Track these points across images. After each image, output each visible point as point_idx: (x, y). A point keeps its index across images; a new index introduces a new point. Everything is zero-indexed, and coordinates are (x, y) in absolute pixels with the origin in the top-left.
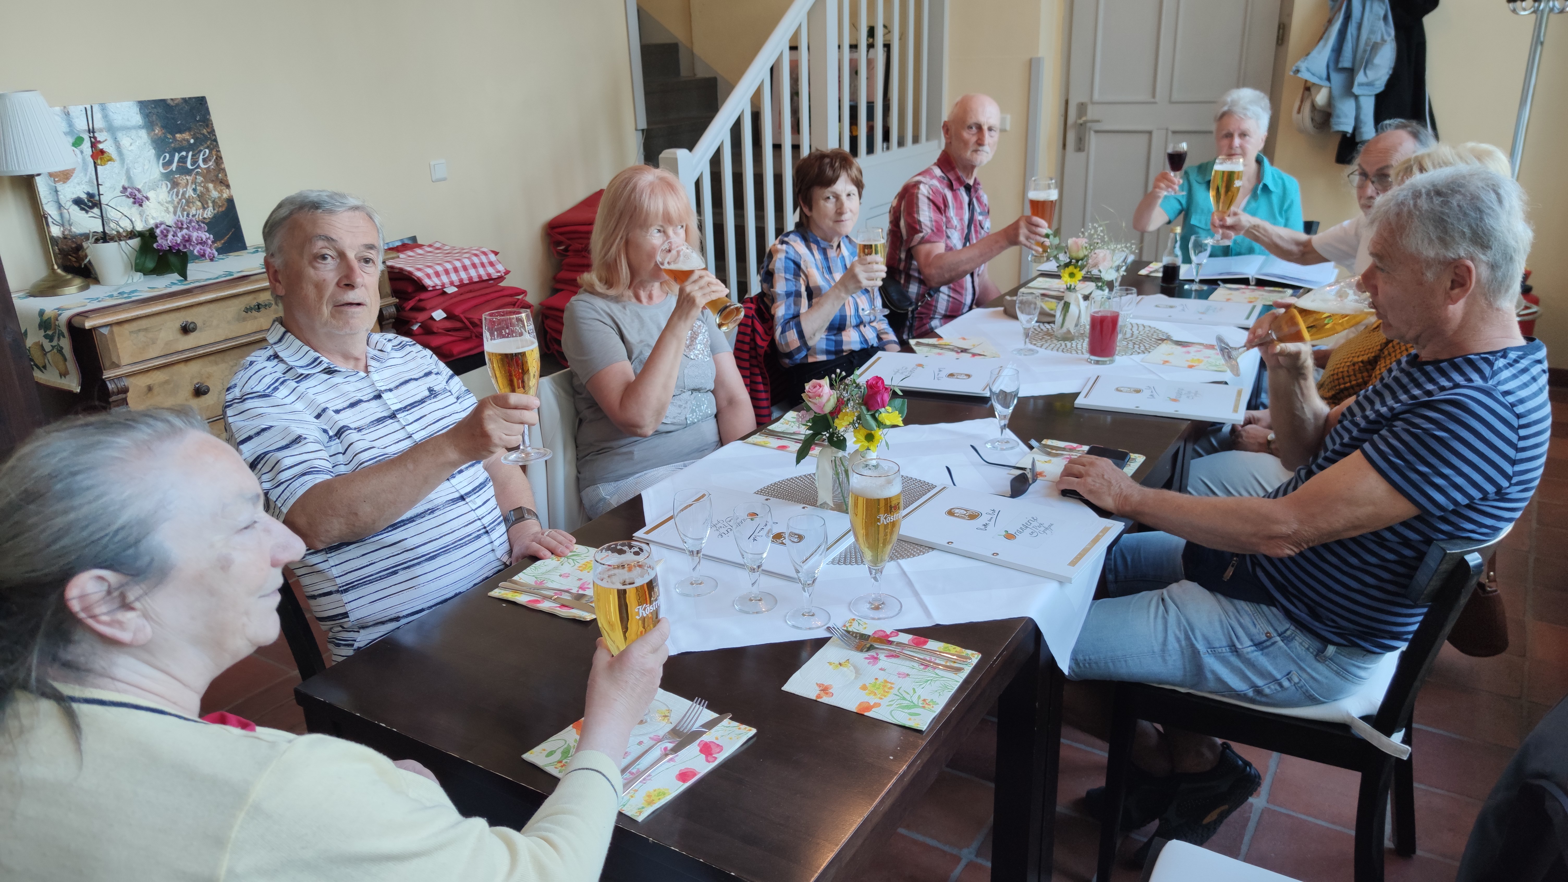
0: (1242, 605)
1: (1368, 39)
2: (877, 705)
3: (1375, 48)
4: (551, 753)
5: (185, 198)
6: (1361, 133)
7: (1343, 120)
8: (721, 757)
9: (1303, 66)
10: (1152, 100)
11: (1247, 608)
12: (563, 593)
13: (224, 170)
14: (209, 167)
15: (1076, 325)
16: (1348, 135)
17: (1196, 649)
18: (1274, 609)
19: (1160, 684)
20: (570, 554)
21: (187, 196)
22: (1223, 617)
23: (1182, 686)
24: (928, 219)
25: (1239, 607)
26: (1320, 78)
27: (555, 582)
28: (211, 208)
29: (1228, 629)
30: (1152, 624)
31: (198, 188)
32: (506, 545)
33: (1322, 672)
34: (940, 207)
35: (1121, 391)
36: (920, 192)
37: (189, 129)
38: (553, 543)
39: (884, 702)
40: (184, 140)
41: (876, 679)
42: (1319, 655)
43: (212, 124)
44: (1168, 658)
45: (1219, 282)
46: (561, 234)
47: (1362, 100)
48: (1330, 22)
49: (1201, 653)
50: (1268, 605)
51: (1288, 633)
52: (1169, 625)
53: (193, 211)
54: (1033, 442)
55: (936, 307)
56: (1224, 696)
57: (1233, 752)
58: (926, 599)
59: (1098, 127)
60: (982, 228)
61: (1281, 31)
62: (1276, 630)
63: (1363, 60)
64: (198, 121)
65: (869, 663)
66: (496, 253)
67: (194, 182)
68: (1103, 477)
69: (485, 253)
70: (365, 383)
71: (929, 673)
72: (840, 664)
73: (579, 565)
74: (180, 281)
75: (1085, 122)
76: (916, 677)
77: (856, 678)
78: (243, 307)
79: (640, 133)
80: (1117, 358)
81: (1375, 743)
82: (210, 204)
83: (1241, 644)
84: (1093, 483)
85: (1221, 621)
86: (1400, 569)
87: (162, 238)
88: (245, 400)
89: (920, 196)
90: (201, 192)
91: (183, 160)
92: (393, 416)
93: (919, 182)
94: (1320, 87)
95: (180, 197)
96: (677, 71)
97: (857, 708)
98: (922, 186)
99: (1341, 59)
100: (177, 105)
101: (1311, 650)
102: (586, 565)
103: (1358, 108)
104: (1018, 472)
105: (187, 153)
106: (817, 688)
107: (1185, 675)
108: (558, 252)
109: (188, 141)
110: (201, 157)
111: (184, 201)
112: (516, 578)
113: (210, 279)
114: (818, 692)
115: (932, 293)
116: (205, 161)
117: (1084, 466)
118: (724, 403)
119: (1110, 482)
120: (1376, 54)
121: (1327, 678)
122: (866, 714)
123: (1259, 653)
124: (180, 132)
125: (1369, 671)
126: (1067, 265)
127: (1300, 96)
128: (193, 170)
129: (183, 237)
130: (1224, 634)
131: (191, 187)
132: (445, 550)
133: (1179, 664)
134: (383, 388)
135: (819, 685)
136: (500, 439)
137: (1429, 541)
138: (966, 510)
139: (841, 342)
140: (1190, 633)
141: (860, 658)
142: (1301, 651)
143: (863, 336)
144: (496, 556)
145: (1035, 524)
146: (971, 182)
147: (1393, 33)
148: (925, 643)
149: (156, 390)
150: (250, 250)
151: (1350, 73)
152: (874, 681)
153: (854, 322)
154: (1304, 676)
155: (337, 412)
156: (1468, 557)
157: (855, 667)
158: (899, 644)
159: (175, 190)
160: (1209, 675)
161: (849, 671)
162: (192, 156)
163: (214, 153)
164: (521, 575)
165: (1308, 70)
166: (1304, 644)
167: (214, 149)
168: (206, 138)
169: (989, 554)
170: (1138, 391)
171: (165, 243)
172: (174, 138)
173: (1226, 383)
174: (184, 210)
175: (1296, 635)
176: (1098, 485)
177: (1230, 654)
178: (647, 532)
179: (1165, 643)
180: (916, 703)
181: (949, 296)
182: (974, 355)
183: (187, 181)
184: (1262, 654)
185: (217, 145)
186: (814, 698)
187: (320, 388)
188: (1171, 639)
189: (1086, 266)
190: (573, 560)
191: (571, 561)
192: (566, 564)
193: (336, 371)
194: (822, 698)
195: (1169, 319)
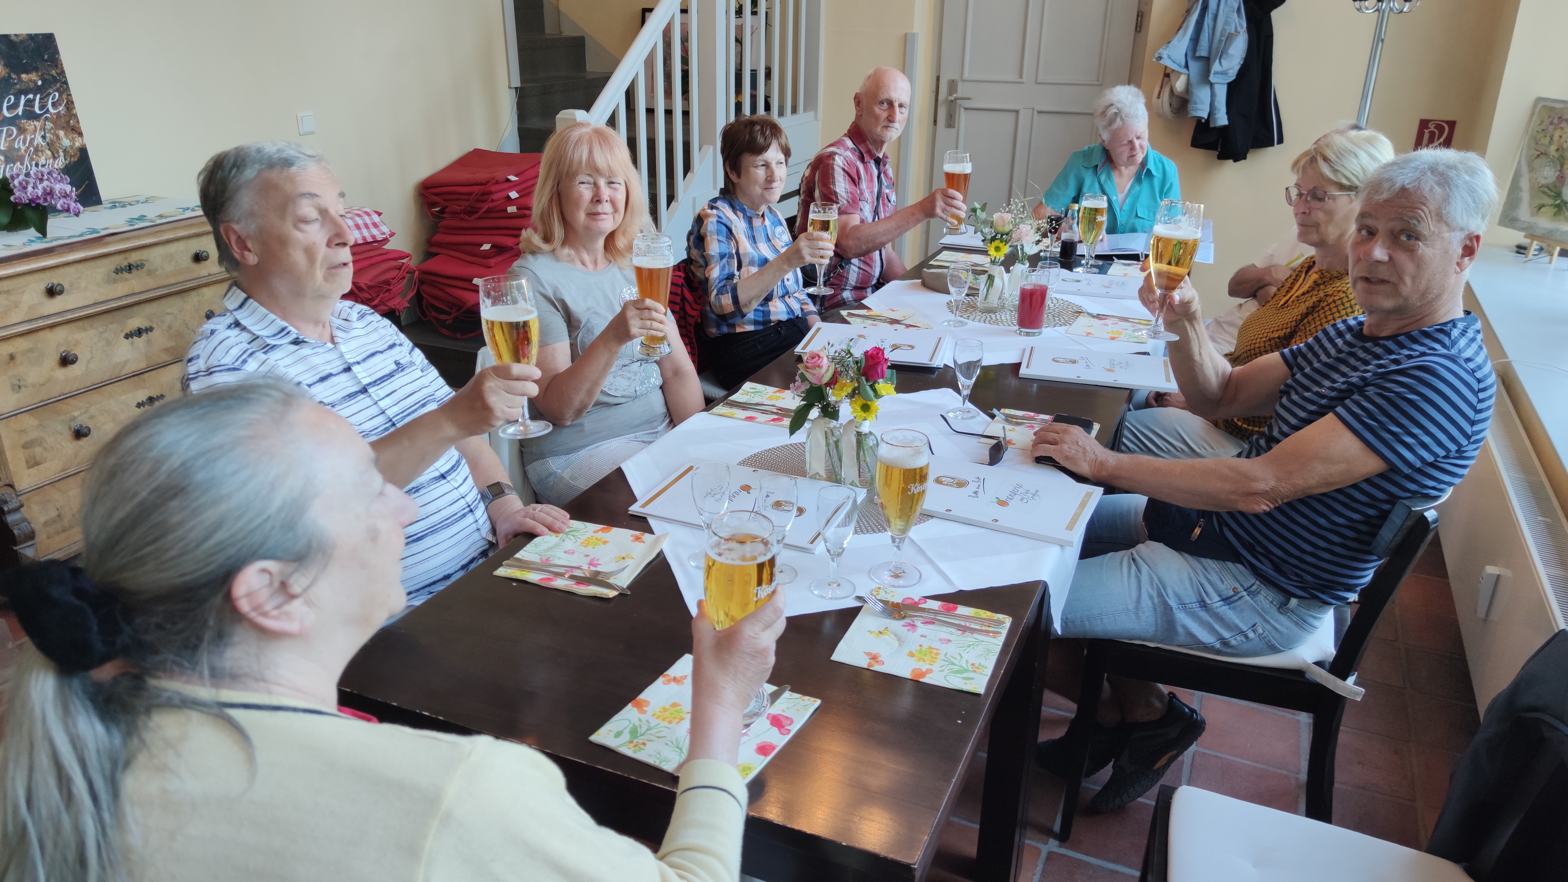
0: (1209, 563)
1: (1224, 29)
2: (929, 671)
3: (1230, 38)
4: (618, 734)
5: (33, 146)
6: (1215, 119)
7: (1199, 106)
8: (795, 728)
9: (1165, 53)
10: (1020, 80)
11: (1214, 566)
12: (574, 570)
13: (76, 116)
14: (59, 112)
15: (1000, 298)
16: (1203, 121)
17: (1169, 605)
18: (1240, 566)
19: (1131, 640)
20: (568, 530)
21: (35, 144)
22: (1192, 575)
23: (1151, 641)
24: (844, 190)
25: (1206, 565)
26: (1180, 66)
27: (561, 559)
28: (62, 158)
29: (1197, 586)
30: (1126, 583)
31: (48, 135)
32: (488, 523)
33: (1283, 623)
34: (854, 180)
35: (1058, 362)
36: (835, 162)
37: (36, 69)
38: (549, 519)
39: (935, 667)
40: (31, 81)
41: (921, 646)
42: (1282, 607)
43: (62, 65)
44: (1141, 615)
45: (1114, 258)
46: (437, 194)
47: (1216, 87)
48: (1188, 12)
49: (1174, 609)
50: (1233, 562)
51: (1254, 587)
52: (1142, 583)
53: (42, 161)
54: (995, 411)
55: (847, 279)
56: (1192, 649)
57: (1179, 701)
58: (942, 566)
59: (967, 104)
60: (890, 201)
61: (1140, 18)
62: (1242, 586)
63: (1219, 51)
64: (46, 61)
65: (908, 630)
66: (379, 214)
67: (43, 128)
68: (1078, 445)
69: (367, 214)
70: (332, 356)
71: (969, 638)
72: (880, 632)
73: (581, 541)
74: (39, 238)
75: (956, 99)
76: (957, 642)
77: (900, 645)
78: (113, 267)
79: (514, 91)
80: (1044, 330)
81: (1331, 687)
82: (61, 154)
83: (1211, 599)
84: (1069, 450)
85: (1191, 579)
86: (1364, 528)
87: (19, 190)
88: (211, 373)
89: (835, 167)
90: (51, 140)
91: (30, 103)
92: (364, 390)
93: (835, 153)
94: (1180, 74)
95: (27, 145)
96: (541, 28)
97: (911, 674)
98: (837, 157)
99: (1198, 48)
100: (22, 42)
101: (1275, 603)
102: (588, 541)
103: (1213, 95)
104: (994, 442)
105: (35, 95)
106: (866, 657)
107: (1157, 631)
108: (432, 214)
109: (35, 82)
110: (50, 101)
111: (32, 149)
112: (517, 556)
113: (74, 237)
114: (868, 661)
115: (844, 264)
116: (54, 105)
117: (1057, 433)
118: (669, 374)
119: (1085, 449)
120: (1230, 45)
121: (1287, 628)
122: (921, 680)
123: (1227, 607)
124: (27, 72)
125: (1322, 620)
126: (993, 239)
127: (1160, 81)
128: (42, 115)
129: (44, 189)
130: (1194, 591)
131: (39, 134)
132: (433, 530)
133: (1151, 620)
134: (351, 361)
135: (868, 654)
136: (503, 412)
137: (1393, 500)
138: (953, 479)
139: (769, 312)
140: (1163, 591)
141: (897, 625)
142: (1266, 604)
143: (789, 307)
144: (481, 535)
145: (1021, 490)
146: (881, 156)
147: (1245, 25)
148: (955, 609)
149: (19, 359)
150: (105, 204)
151: (1207, 62)
152: (919, 648)
153: (780, 293)
154: (1268, 627)
155: (309, 386)
156: (1426, 514)
157: (895, 635)
158: (929, 611)
159: (22, 137)
160: (1180, 630)
161: (889, 638)
162: (41, 99)
163: (64, 96)
164: (521, 552)
165: (1169, 57)
166: (1268, 597)
167: (64, 92)
168: (55, 80)
169: (989, 520)
170: (1074, 362)
171: (23, 195)
172: (20, 79)
173: (1148, 354)
174: (32, 159)
175: (1261, 590)
176: (1073, 452)
177: (1199, 609)
178: (644, 505)
179: (1138, 601)
180: (966, 667)
181: (859, 268)
182: (908, 326)
183: (35, 127)
184: (1229, 608)
185: (68, 89)
186: (866, 667)
187: (288, 361)
188: (1145, 596)
189: (1010, 240)
190: (573, 536)
191: (570, 537)
192: (567, 540)
193: (304, 342)
194: (873, 666)
195: (1078, 293)
